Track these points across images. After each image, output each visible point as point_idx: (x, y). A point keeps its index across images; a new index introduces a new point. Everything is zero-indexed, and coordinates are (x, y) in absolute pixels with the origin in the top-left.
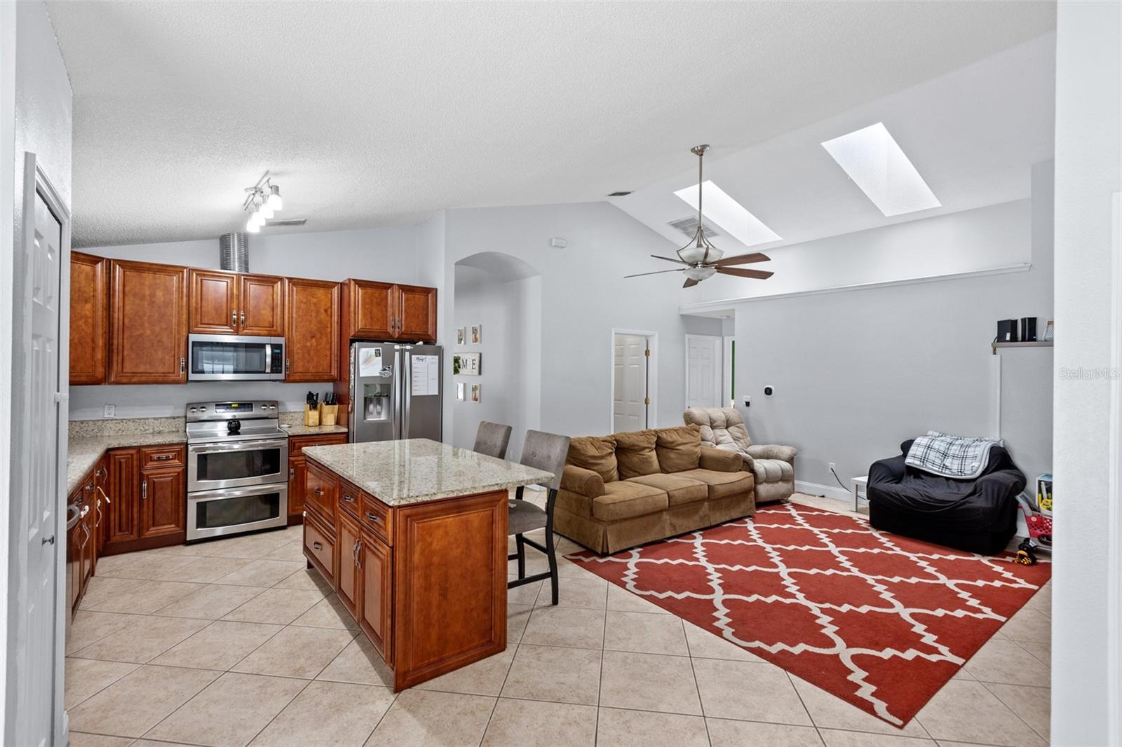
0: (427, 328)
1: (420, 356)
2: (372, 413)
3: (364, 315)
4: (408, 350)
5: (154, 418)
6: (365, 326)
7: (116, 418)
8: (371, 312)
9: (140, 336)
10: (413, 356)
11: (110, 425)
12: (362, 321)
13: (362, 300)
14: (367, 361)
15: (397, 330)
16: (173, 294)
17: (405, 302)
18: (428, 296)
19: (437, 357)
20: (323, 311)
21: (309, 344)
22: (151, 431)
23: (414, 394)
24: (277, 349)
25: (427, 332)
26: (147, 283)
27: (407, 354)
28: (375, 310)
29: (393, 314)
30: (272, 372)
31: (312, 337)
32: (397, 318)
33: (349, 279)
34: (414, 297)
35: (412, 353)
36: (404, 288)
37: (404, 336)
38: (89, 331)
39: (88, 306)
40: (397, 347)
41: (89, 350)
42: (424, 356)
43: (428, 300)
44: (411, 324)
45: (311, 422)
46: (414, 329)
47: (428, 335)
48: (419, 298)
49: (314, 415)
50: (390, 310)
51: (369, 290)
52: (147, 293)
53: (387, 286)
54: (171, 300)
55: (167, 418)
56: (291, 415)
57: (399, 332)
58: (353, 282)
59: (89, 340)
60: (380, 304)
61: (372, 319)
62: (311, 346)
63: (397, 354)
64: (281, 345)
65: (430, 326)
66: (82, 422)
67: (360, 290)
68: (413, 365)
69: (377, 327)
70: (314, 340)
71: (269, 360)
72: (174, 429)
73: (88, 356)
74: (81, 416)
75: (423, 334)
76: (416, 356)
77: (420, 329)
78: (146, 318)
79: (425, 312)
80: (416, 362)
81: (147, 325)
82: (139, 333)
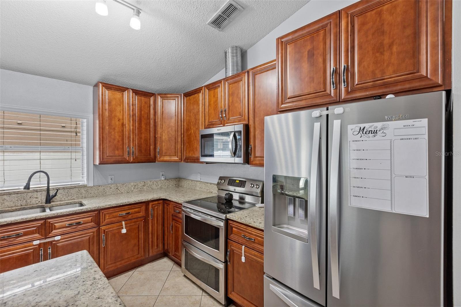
0: (417, 64)
1: (367, 125)
2: (293, 218)
3: (293, 78)
5: (211, 184)
6: (294, 93)
7: (201, 181)
9: (190, 134)
11: (198, 184)
12: (290, 88)
15: (343, 87)
16: (199, 105)
17: (359, 32)
19: (424, 122)
22: (209, 191)
24: (239, 135)
25: (417, 71)
27: (336, 125)
29: (338, 61)
34: (380, 13)
35: (346, 121)
37: (358, 94)
38: (173, 133)
40: (316, 112)
41: (173, 144)
44: (372, 67)
46: (379, 76)
47: (421, 77)
48: (394, 10)
50: (330, 56)
51: (299, 42)
52: (192, 108)
55: (215, 184)
57: (347, 89)
58: (279, 42)
59: (173, 139)
60: (314, 55)
61: (302, 80)
63: (317, 127)
66: (192, 181)
69: (309, 90)
72: (216, 192)
73: (173, 147)
74: (192, 177)
75: (405, 81)
76: (362, 126)
77: (394, 72)
78: (192, 123)
79: (409, 31)
80: (358, 137)
81: (192, 127)
82: (190, 133)
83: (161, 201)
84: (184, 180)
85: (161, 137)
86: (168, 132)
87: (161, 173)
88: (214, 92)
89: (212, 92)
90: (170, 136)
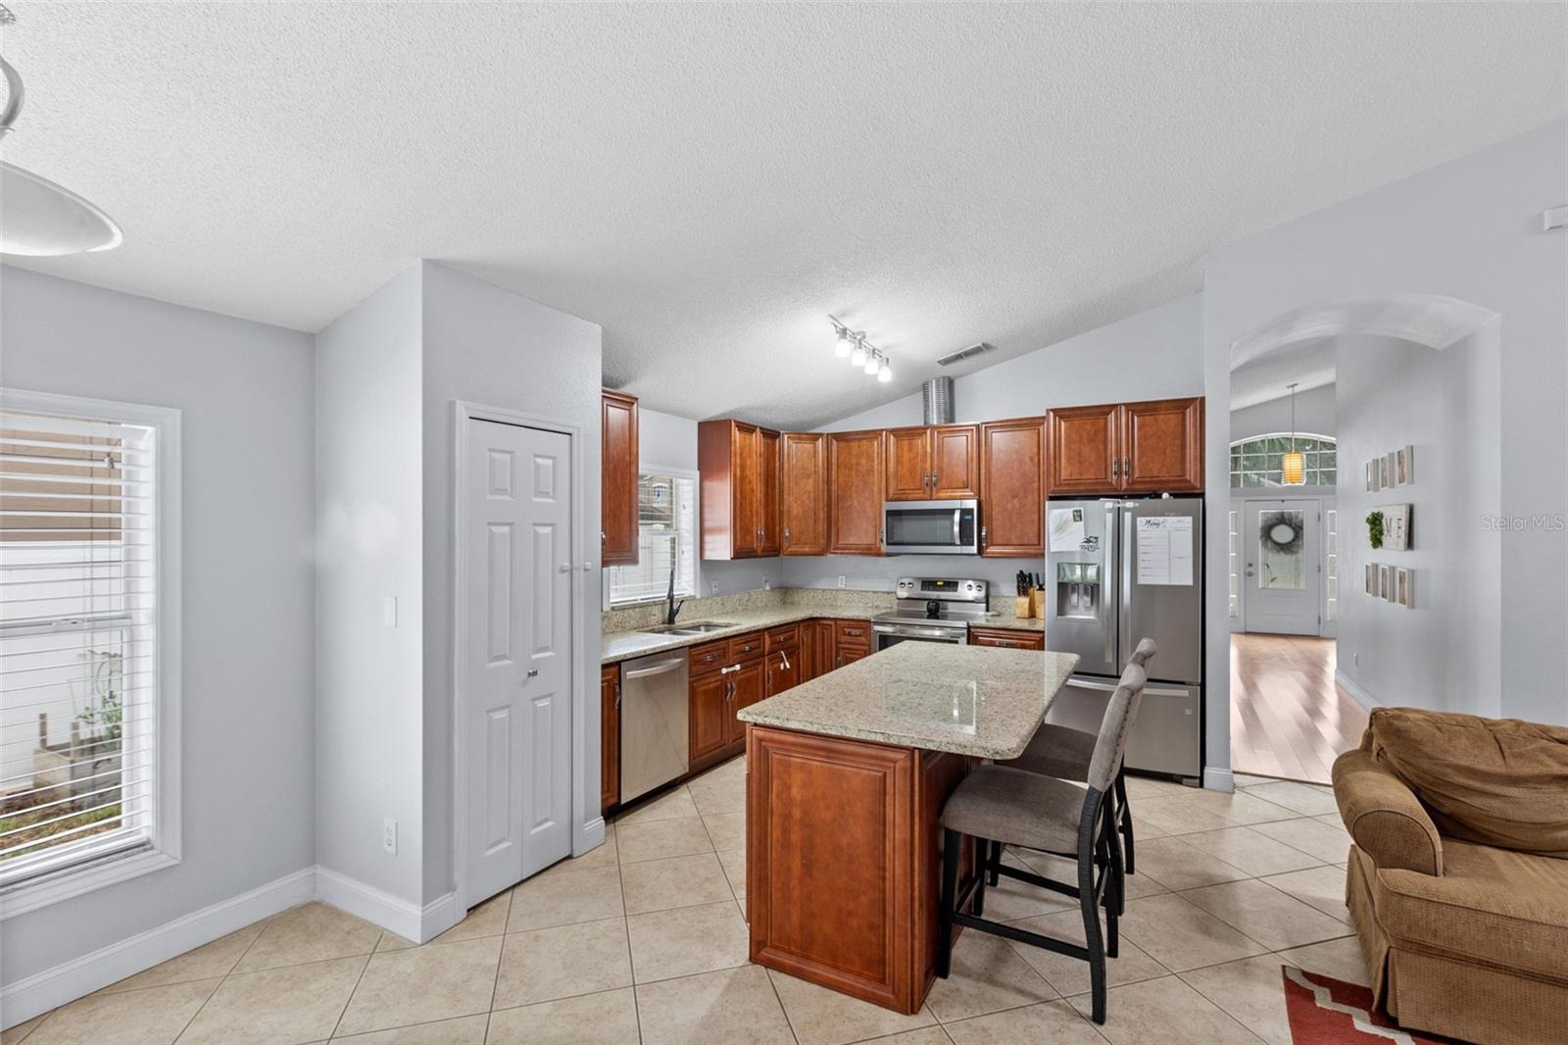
0: (1183, 469)
1: (1152, 519)
2: (1076, 607)
3: (1069, 459)
4: (1128, 510)
5: (873, 592)
6: (1071, 475)
7: (848, 589)
8: (1080, 455)
9: (849, 507)
10: (1138, 519)
11: (841, 595)
12: (1065, 469)
13: (1065, 438)
14: (1060, 528)
15: (1124, 477)
16: (873, 460)
17: (1139, 430)
18: (1184, 414)
19: (1190, 519)
20: (1027, 460)
21: (1010, 506)
22: (870, 605)
23: (1142, 581)
24: (968, 515)
25: (1184, 475)
26: (854, 452)
27: (1128, 516)
28: (1086, 450)
29: (1119, 452)
30: (963, 543)
31: (1014, 497)
32: (1124, 459)
33: (1047, 410)
34: (1156, 421)
35: (1135, 514)
36: (1134, 408)
37: (1138, 487)
38: (812, 505)
39: (811, 481)
40: (1109, 504)
41: (811, 523)
42: (1161, 519)
43: (1184, 420)
44: (1151, 465)
45: (1019, 612)
46: (1155, 473)
47: (1187, 480)
48: (1167, 421)
49: (1024, 601)
50: (1112, 447)
51: (1077, 422)
52: (854, 462)
53: (1104, 410)
54: (872, 467)
55: (884, 592)
56: (1004, 599)
57: (1128, 480)
58: (1052, 414)
59: (812, 514)
60: (1094, 440)
61: (1081, 463)
62: (1013, 507)
63: (1110, 517)
64: (972, 510)
65: (1188, 466)
66: (824, 590)
67: (1063, 423)
68: (1140, 534)
69: (1089, 475)
70: (1016, 500)
71: (956, 529)
72: (888, 605)
73: (810, 529)
74: (822, 584)
75: (1175, 481)
76: (1148, 519)
77: (1168, 473)
78: (853, 488)
79: (1178, 442)
80: (1145, 528)
81: (854, 495)
82: (848, 504)
83: (811, 622)
84: (800, 591)
85: (789, 511)
86: (802, 501)
87: (764, 578)
88: (910, 445)
89: (905, 443)
90: (807, 508)
